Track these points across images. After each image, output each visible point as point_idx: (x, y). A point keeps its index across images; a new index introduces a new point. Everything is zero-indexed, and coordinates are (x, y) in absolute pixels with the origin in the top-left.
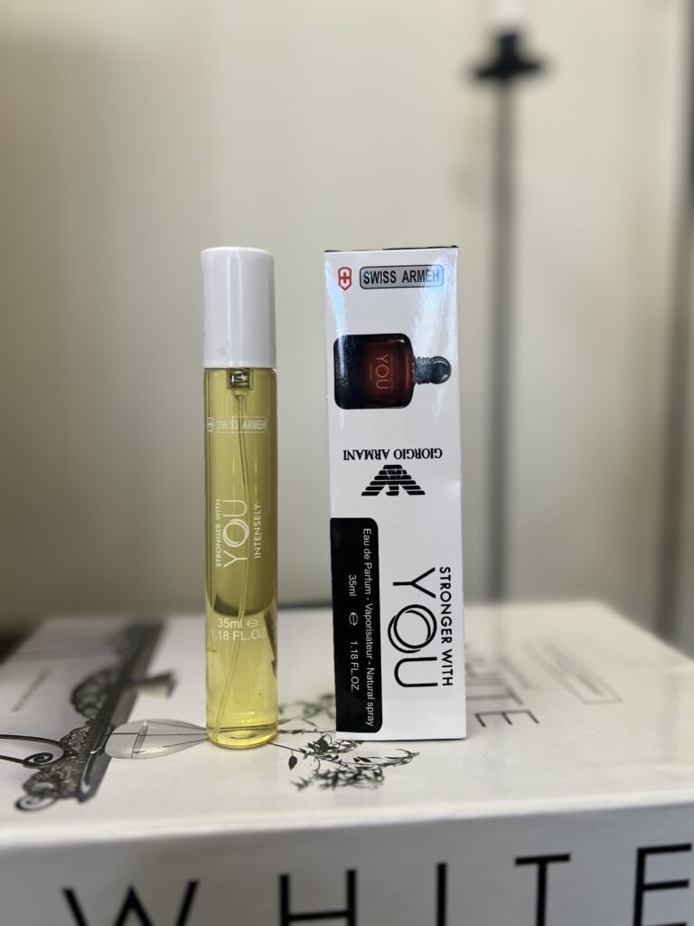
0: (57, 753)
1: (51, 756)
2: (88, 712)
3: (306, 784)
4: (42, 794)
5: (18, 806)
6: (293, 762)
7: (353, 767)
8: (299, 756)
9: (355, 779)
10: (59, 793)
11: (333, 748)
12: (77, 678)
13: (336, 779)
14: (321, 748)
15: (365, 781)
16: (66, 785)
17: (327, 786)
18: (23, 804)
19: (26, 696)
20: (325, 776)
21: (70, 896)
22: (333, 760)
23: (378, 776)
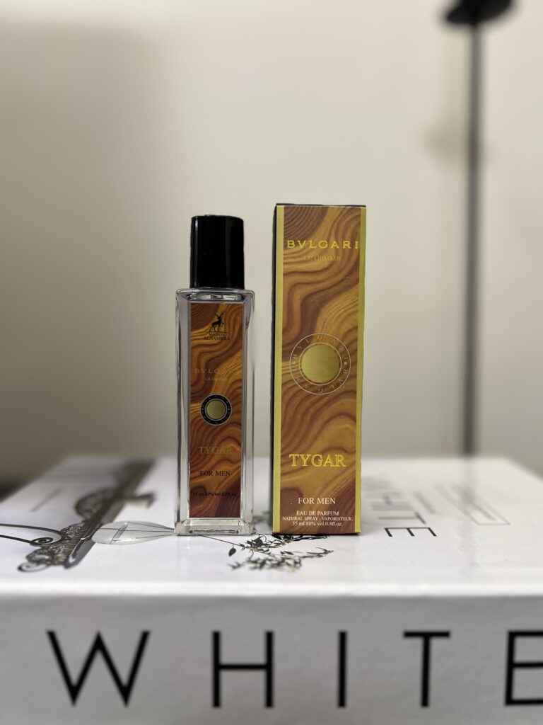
0: (56, 538)
1: (51, 540)
2: (86, 514)
4: (39, 562)
5: (20, 568)
6: (232, 552)
7: (279, 557)
8: (238, 549)
9: (279, 564)
10: (52, 561)
11: (266, 545)
13: (263, 564)
14: (257, 544)
15: (286, 567)
16: (58, 558)
17: (255, 568)
18: (24, 568)
21: (52, 636)
22: (264, 552)
23: (297, 563)
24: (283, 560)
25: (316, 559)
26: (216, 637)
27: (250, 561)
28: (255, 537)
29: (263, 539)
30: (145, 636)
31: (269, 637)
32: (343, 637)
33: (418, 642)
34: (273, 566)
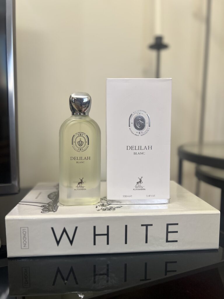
0: (47, 205)
1: (46, 206)
2: (52, 199)
3: (99, 210)
4: (46, 211)
5: (41, 212)
6: (97, 207)
7: (109, 208)
8: (98, 206)
9: (109, 209)
10: (49, 211)
11: (105, 205)
12: (49, 193)
13: (105, 210)
14: (103, 205)
15: (111, 210)
16: (50, 210)
17: (103, 210)
18: (42, 212)
19: (38, 196)
20: (103, 209)
21: (52, 229)
22: (105, 207)
23: (114, 209)
24: (110, 208)
25: (119, 208)
26: (95, 227)
27: (102, 209)
28: (102, 203)
29: (104, 204)
30: (76, 228)
31: (108, 227)
32: (126, 226)
33: (145, 227)
34: (108, 210)
